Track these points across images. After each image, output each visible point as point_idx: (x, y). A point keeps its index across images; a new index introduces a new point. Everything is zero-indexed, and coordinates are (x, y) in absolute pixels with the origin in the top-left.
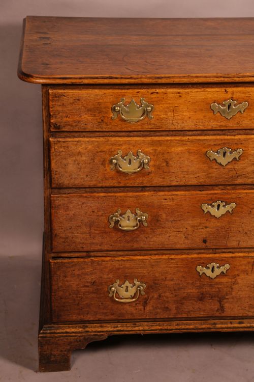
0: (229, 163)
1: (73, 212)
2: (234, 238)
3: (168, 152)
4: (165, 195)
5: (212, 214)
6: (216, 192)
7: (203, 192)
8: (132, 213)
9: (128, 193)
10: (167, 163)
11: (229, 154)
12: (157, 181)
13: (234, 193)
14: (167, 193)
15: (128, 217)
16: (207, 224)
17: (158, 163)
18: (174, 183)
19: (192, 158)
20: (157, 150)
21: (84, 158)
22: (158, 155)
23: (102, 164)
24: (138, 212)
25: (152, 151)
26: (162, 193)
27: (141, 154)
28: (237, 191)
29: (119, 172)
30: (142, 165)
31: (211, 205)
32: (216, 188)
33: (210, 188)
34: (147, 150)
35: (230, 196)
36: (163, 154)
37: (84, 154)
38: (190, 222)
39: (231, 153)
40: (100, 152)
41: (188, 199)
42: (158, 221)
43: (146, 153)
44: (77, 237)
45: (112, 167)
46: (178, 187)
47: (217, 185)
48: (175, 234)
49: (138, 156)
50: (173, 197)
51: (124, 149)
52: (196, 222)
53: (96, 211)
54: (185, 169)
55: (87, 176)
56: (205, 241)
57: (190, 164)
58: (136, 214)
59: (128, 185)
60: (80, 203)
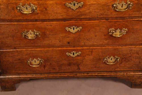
0: (77, 9)
1: (3, 31)
2: (82, 42)
3: (46, 4)
4: (47, 23)
5: (71, 31)
6: (72, 22)
7: (66, 22)
8: (32, 31)
9: (29, 23)
10: (46, 9)
11: (76, 5)
12: (42, 17)
13: (81, 22)
14: (48, 22)
15: (31, 33)
16: (69, 36)
17: (41, 9)
18: (51, 18)
19: (58, 6)
20: (40, 3)
21: (2, 6)
22: (40, 5)
23: (13, 9)
24: (35, 31)
25: (37, 3)
26: (45, 23)
27: (32, 4)
28: (82, 21)
29: (22, 13)
30: (33, 10)
31: (70, 28)
32: (72, 20)
33: (69, 20)
34: (34, 2)
35: (79, 24)
36: (43, 5)
37: (2, 4)
38: (61, 35)
39: (77, 4)
40: (10, 3)
41: (58, 25)
42: (45, 35)
43: (34, 4)
44: (7, 41)
45: (18, 11)
46: (53, 20)
47: (72, 19)
48: (54, 40)
49: (30, 5)
50: (51, 24)
51: (23, 2)
52: (63, 35)
53: (14, 30)
54: (55, 12)
55: (6, 15)
56: (69, 43)
57: (57, 9)
58: (34, 32)
59: (28, 19)
60: (5, 27)
